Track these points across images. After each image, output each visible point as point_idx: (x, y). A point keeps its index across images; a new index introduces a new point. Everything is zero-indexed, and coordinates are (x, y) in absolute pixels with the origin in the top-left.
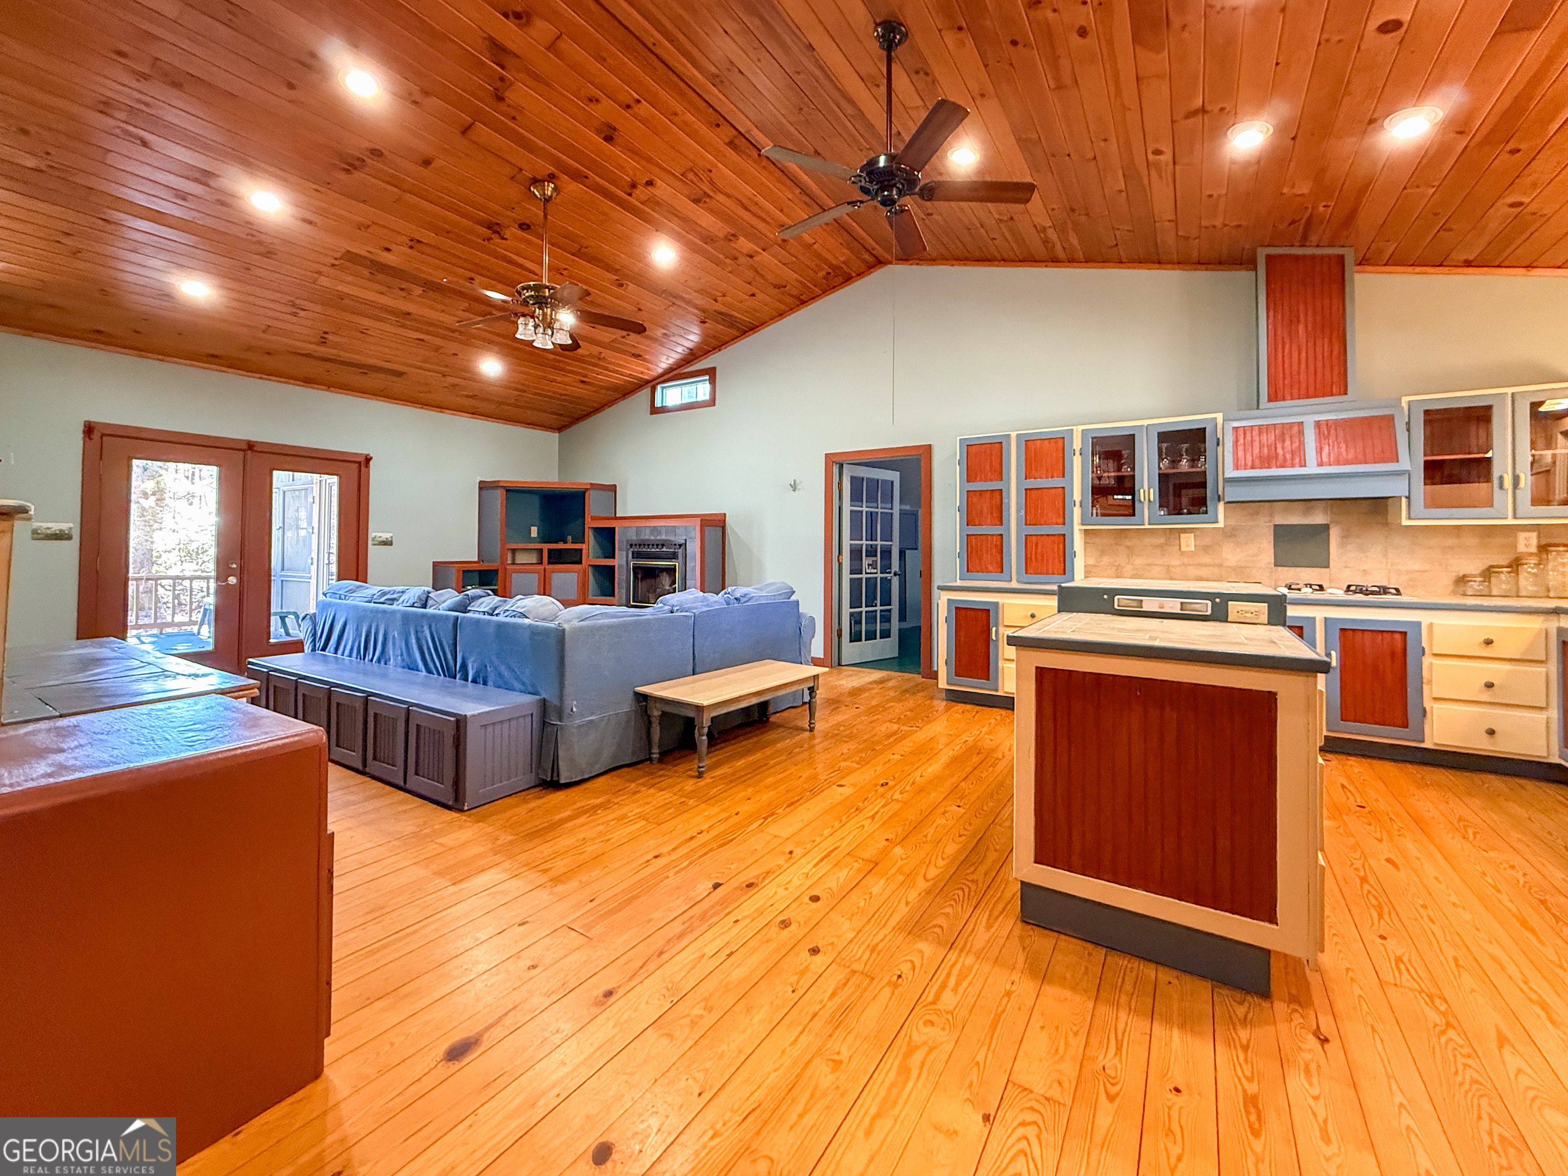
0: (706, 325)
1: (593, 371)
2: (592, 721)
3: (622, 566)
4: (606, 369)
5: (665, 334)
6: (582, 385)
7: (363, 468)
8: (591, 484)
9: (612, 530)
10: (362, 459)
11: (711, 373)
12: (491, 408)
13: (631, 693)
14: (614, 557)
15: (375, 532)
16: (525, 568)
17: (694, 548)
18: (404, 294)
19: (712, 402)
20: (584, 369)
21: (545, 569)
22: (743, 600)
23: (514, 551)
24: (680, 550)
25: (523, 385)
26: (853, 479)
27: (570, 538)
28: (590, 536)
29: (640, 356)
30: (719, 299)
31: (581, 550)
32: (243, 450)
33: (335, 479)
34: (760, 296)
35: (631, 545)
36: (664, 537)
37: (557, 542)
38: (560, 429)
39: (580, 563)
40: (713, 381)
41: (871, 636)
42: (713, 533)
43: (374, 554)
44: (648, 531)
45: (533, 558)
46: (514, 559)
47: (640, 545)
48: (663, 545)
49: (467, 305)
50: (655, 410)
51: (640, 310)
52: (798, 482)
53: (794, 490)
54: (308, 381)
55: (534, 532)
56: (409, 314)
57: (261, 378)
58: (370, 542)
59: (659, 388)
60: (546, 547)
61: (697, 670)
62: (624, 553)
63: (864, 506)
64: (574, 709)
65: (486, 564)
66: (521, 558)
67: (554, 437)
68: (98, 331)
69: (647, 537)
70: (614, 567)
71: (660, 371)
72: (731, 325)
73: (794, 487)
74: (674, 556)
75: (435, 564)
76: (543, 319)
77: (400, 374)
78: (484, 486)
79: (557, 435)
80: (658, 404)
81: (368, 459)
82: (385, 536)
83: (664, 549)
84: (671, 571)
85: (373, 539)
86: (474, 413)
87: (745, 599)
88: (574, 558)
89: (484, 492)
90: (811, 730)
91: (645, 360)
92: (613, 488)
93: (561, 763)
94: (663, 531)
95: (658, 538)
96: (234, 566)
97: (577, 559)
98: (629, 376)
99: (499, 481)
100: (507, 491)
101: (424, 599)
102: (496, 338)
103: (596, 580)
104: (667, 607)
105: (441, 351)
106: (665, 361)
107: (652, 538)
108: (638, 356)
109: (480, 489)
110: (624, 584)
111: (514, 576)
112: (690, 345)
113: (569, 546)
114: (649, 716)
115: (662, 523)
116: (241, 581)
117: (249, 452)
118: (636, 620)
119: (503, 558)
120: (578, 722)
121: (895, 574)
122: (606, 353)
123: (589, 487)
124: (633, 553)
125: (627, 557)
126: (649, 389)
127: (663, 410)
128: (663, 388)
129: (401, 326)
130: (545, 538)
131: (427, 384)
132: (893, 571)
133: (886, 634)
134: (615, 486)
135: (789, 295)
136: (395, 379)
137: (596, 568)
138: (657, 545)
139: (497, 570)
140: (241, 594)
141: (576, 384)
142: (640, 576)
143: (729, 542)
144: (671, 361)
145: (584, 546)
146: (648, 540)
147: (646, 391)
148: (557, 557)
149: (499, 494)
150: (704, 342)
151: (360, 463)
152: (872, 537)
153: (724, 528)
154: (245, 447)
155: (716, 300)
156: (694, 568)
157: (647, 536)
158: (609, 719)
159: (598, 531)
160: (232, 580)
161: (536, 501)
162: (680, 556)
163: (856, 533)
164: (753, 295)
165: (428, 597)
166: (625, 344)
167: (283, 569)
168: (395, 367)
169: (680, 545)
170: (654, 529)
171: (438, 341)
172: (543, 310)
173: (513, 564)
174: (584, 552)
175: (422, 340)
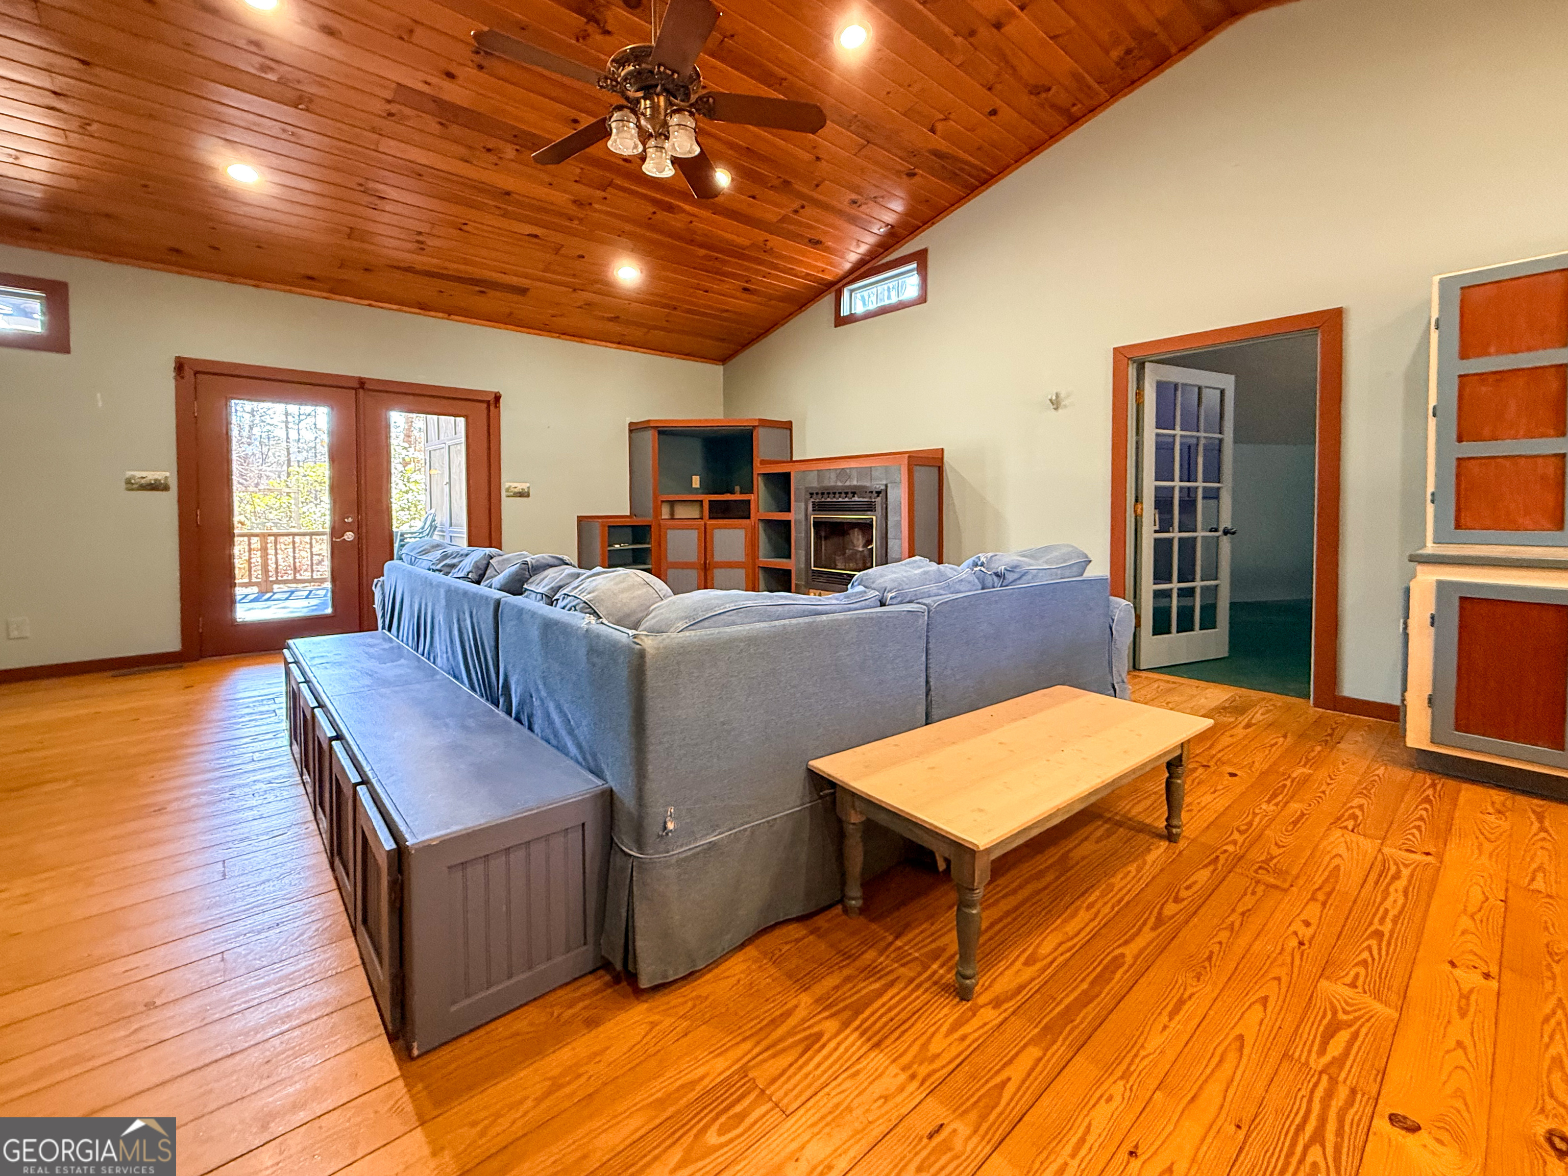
0: (916, 179)
1: (757, 272)
2: (712, 845)
3: (800, 522)
4: (775, 267)
5: (854, 202)
6: (745, 296)
7: (492, 408)
8: (760, 420)
9: (787, 476)
10: (491, 398)
11: (921, 258)
12: (638, 333)
13: (802, 774)
14: (789, 511)
15: (509, 481)
16: (686, 523)
17: (898, 495)
18: (493, 158)
19: (923, 299)
20: (747, 269)
21: (705, 524)
22: (1010, 577)
23: (672, 503)
24: (879, 499)
25: (671, 298)
26: (1161, 387)
27: (737, 488)
28: (760, 485)
29: (819, 242)
30: (939, 126)
31: (749, 501)
32: (355, 389)
33: (461, 421)
34: (1006, 113)
35: (812, 494)
36: (855, 483)
37: (723, 493)
38: (723, 360)
39: (749, 518)
40: (923, 270)
41: (1186, 625)
42: (924, 475)
43: (509, 507)
44: (833, 476)
45: (694, 513)
46: (672, 513)
47: (823, 494)
48: (854, 494)
49: (578, 171)
50: (840, 321)
51: (818, 159)
52: (1062, 396)
53: (1056, 409)
54: (424, 307)
55: (696, 482)
56: (508, 193)
57: (370, 305)
58: (504, 494)
59: (846, 292)
60: (707, 498)
61: (935, 712)
62: (803, 505)
63: (1178, 427)
64: (671, 826)
65: (640, 519)
66: (682, 512)
67: (719, 369)
68: (178, 251)
69: (832, 484)
70: (789, 522)
71: (847, 266)
72: (953, 177)
73: (1056, 403)
74: (870, 507)
75: (580, 519)
76: (652, 115)
77: (523, 291)
78: (635, 429)
79: (721, 367)
80: (845, 312)
81: (497, 398)
82: (521, 486)
83: (856, 499)
84: (866, 527)
85: (507, 490)
86: (621, 342)
87: (1016, 576)
88: (740, 511)
89: (633, 435)
90: (1171, 837)
91: (827, 249)
92: (788, 426)
93: (640, 943)
94: (854, 474)
95: (848, 483)
96: (350, 520)
97: (746, 514)
98: (807, 276)
99: (649, 421)
100: (660, 433)
101: (483, 567)
102: (628, 227)
103: (770, 539)
104: (872, 593)
105: (563, 251)
106: (855, 253)
107: (839, 484)
108: (816, 243)
109: (631, 431)
110: (803, 543)
111: (669, 532)
112: (890, 218)
113: (737, 497)
114: (840, 821)
115: (853, 464)
116: (359, 537)
117: (361, 390)
118: (810, 624)
119: (657, 512)
120: (679, 851)
121: (1226, 532)
122: (775, 241)
123: (757, 424)
124: (814, 503)
125: (806, 509)
126: (833, 294)
127: (851, 319)
128: (852, 291)
129: (503, 216)
130: (708, 488)
131: (557, 304)
132: (1221, 529)
133: (1209, 622)
134: (791, 422)
135: (1053, 106)
136: (516, 298)
137: (768, 523)
138: (846, 493)
139: (650, 526)
140: (360, 551)
141: (738, 294)
142: (823, 534)
143: (949, 487)
144: (863, 249)
145: (752, 497)
146: (834, 487)
147: (828, 300)
148: (721, 511)
149: (649, 437)
150: (910, 213)
151: (488, 402)
152: (1189, 474)
153: (940, 469)
154: (356, 385)
155: (933, 130)
156: (899, 523)
157: (832, 481)
158: (753, 833)
159: (770, 478)
160: (349, 536)
161: (697, 446)
162: (878, 508)
163: (1163, 471)
164: (994, 112)
165: (489, 563)
166: (800, 224)
167: (451, 525)
168: (514, 280)
169: (878, 493)
170: (842, 473)
171: (558, 238)
172: (652, 100)
173: (672, 519)
174: (753, 506)
175: (536, 236)
